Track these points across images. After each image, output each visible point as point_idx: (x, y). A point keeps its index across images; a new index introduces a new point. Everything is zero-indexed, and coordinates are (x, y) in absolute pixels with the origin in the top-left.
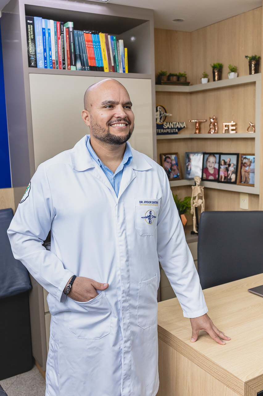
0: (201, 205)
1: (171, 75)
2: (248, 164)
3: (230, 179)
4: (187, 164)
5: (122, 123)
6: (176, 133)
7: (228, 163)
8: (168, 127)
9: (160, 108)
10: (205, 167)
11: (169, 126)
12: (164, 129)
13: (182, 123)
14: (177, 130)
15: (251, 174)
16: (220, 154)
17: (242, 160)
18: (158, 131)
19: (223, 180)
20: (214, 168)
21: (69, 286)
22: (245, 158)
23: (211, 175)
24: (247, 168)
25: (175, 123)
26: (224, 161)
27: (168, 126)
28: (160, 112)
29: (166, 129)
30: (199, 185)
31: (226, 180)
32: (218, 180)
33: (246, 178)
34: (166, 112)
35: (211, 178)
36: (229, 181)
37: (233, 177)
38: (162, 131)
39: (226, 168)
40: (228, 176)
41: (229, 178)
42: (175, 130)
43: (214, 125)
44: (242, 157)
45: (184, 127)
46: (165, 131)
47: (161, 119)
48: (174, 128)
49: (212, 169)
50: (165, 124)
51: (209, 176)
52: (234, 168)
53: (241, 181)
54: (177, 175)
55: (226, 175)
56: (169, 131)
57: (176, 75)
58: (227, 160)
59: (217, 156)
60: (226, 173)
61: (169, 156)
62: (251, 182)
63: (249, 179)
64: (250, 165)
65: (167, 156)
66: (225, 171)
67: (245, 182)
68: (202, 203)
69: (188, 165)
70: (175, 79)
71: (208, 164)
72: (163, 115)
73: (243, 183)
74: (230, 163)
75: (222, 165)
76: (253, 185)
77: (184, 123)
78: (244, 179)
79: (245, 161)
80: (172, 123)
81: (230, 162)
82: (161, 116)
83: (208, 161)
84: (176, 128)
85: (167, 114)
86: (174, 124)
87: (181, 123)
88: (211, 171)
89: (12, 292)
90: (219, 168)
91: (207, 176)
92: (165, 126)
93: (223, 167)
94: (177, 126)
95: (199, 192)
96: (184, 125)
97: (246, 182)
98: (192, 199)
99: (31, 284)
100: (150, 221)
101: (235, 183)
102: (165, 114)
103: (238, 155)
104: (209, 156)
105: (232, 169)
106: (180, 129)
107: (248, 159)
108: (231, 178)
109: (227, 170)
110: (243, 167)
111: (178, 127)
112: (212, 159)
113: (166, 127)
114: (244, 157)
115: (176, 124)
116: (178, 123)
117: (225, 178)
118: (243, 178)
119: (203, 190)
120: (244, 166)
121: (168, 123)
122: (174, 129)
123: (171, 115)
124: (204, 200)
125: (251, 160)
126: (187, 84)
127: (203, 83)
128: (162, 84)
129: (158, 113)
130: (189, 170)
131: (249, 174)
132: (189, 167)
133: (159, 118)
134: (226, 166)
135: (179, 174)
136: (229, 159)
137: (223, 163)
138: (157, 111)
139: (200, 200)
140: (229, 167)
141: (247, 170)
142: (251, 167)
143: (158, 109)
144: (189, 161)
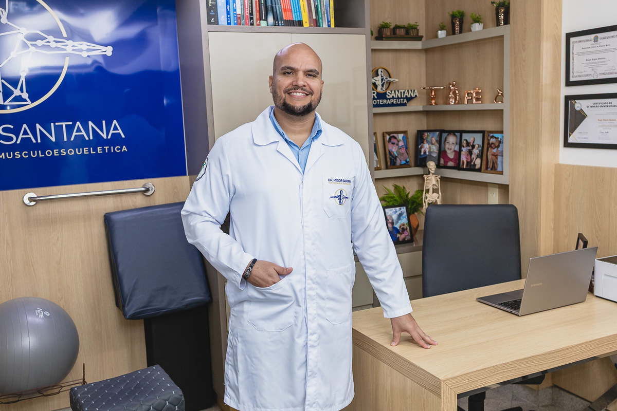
0: (436, 201)
1: (397, 27)
2: (497, 144)
3: (475, 165)
4: (420, 147)
5: (299, 93)
6: (405, 105)
7: (471, 144)
8: (393, 97)
9: (382, 72)
10: (442, 149)
11: (394, 95)
12: (387, 99)
13: (413, 91)
14: (405, 101)
15: (499, 158)
16: (462, 132)
17: (489, 140)
19: (465, 167)
20: (455, 151)
21: (249, 270)
22: (492, 137)
23: (451, 160)
24: (495, 151)
25: (402, 91)
26: (467, 141)
27: (392, 95)
28: (382, 77)
29: (390, 99)
30: (433, 174)
31: (468, 167)
32: (458, 167)
33: (493, 163)
34: (390, 77)
35: (450, 164)
36: (472, 167)
37: (478, 162)
38: (385, 101)
39: (469, 150)
40: (471, 161)
41: (472, 163)
42: (403, 101)
43: (454, 93)
44: (489, 136)
45: (416, 96)
46: (388, 101)
47: (383, 85)
48: (401, 98)
49: (452, 152)
50: (389, 93)
51: (447, 162)
52: (479, 151)
53: (487, 168)
54: (406, 161)
55: (469, 160)
56: (394, 101)
57: (404, 27)
58: (470, 140)
59: (458, 134)
60: (469, 157)
61: (395, 135)
62: (499, 169)
63: (497, 164)
64: (498, 146)
65: (392, 135)
66: (468, 155)
67: (491, 169)
68: (438, 198)
69: (421, 148)
70: (402, 32)
71: (447, 146)
72: (386, 81)
73: (489, 169)
74: (475, 144)
75: (463, 147)
76: (501, 173)
77: (416, 91)
78: (490, 165)
79: (492, 140)
80: (398, 91)
81: (474, 142)
82: (383, 81)
83: (447, 141)
84: (404, 98)
85: (392, 80)
86: (401, 92)
87: (411, 91)
88: (451, 155)
89: (187, 305)
90: (460, 150)
91: (446, 162)
92: (389, 96)
93: (464, 149)
94: (405, 94)
95: (434, 182)
96: (415, 94)
97: (494, 169)
98: (424, 193)
99: (210, 295)
100: (340, 202)
101: (479, 170)
102: (389, 79)
103: (483, 132)
104: (448, 135)
105: (476, 151)
106: (409, 99)
107: (496, 138)
108: (476, 163)
109: (470, 153)
110: (490, 149)
111: (406, 96)
112: (452, 139)
113: (391, 97)
114: (491, 135)
115: (404, 92)
116: (406, 91)
117: (468, 163)
118: (489, 163)
119: (439, 180)
120: (491, 147)
121: (393, 92)
122: (402, 100)
123: (397, 80)
124: (440, 193)
125: (499, 139)
126: (419, 38)
127: (440, 37)
128: (384, 39)
129: (379, 78)
130: (422, 153)
131: (497, 158)
132: (423, 150)
133: (381, 85)
134: (469, 148)
135: (408, 160)
136: (472, 139)
137: (465, 145)
138: (377, 75)
139: (435, 194)
140: (473, 149)
141: (495, 153)
142: (499, 149)
143: (379, 73)
144: (423, 142)
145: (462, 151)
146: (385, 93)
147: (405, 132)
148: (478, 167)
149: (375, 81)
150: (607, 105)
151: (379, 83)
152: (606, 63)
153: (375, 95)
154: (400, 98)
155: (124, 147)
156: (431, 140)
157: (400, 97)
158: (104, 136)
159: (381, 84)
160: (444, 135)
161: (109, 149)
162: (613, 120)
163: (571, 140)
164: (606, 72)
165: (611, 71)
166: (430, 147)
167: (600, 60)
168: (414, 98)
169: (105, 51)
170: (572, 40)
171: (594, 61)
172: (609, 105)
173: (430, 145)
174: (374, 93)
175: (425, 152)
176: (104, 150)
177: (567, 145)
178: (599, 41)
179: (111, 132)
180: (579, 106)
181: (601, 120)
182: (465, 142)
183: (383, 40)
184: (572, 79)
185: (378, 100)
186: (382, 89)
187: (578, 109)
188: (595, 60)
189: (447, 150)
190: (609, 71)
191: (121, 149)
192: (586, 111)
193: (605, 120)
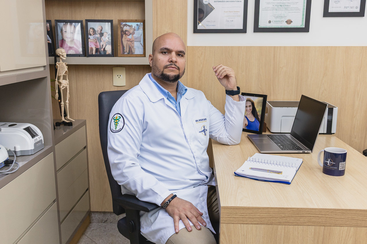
2: (131, 32)
3: (105, 51)
7: (99, 32)
15: (136, 44)
16: (88, 21)
19: (94, 53)
22: (126, 25)
24: (130, 37)
26: (93, 29)
33: (130, 48)
36: (102, 53)
37: (109, 48)
39: (97, 38)
40: (101, 47)
41: (102, 50)
52: (109, 38)
55: (98, 47)
58: (98, 28)
60: (98, 44)
62: (137, 53)
63: (134, 49)
64: (133, 33)
66: (96, 42)
67: (128, 53)
68: (68, 84)
71: (65, 35)
73: (126, 53)
74: (103, 32)
75: (90, 35)
79: (125, 28)
81: (101, 30)
83: (65, 30)
91: (66, 50)
93: (92, 37)
97: (131, 53)
98: (57, 80)
100: (205, 134)
101: (111, 55)
103: (111, 21)
105: (105, 39)
107: (129, 26)
109: (99, 40)
110: (124, 35)
112: (69, 28)
114: (125, 23)
117: (97, 50)
118: (125, 48)
120: (125, 34)
131: (133, 44)
134: (97, 36)
136: (100, 28)
137: (92, 33)
140: (101, 37)
142: (134, 35)
145: (89, 38)
148: (109, 52)
162: (237, 12)
177: (196, 31)
180: (207, 1)
181: (226, 12)
182: (91, 30)
187: (206, 3)
192: (213, 4)
193: (230, 12)
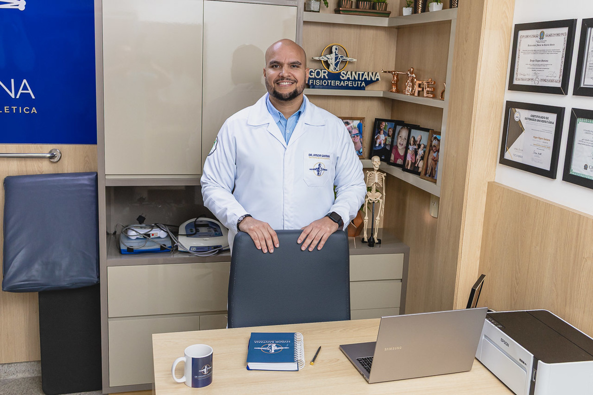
0: (379, 201)
2: (438, 148)
3: (418, 168)
4: (376, 137)
6: (363, 88)
7: (418, 143)
8: (348, 78)
9: (336, 49)
11: (350, 76)
12: (341, 80)
13: (374, 74)
14: (363, 84)
17: (431, 142)
18: (331, 82)
19: (409, 168)
22: (436, 138)
23: (400, 157)
24: (435, 155)
25: (361, 73)
26: (414, 138)
27: (347, 76)
28: (336, 55)
29: (344, 80)
32: (403, 167)
33: (432, 169)
34: (347, 56)
35: (400, 161)
37: (421, 164)
38: (338, 83)
39: (415, 149)
40: (415, 162)
41: (416, 165)
42: (361, 84)
43: (412, 81)
45: (378, 79)
46: (342, 83)
47: (336, 65)
49: (402, 148)
50: (344, 73)
52: (423, 152)
53: (426, 174)
56: (350, 83)
58: (418, 138)
60: (414, 157)
61: (350, 121)
65: (345, 121)
66: (413, 155)
67: (429, 176)
68: (381, 198)
69: (377, 139)
71: (399, 140)
72: (341, 60)
73: (427, 176)
74: (421, 143)
75: (411, 144)
77: (378, 74)
79: (434, 143)
80: (355, 73)
81: (420, 141)
82: (338, 61)
83: (400, 135)
84: (362, 81)
85: (348, 59)
86: (359, 74)
87: (372, 73)
92: (343, 77)
93: (411, 148)
94: (364, 77)
95: (376, 181)
96: (376, 77)
97: (431, 176)
101: (418, 174)
102: (345, 58)
103: (428, 131)
104: (402, 128)
105: (421, 152)
106: (369, 82)
107: (438, 140)
108: (419, 166)
109: (416, 153)
110: (431, 152)
111: (365, 79)
112: (404, 133)
113: (346, 78)
114: (435, 136)
115: (363, 75)
116: (366, 73)
117: (412, 164)
118: (428, 168)
121: (349, 73)
122: (359, 82)
123: (355, 60)
126: (387, 14)
127: (405, 14)
128: (341, 12)
129: (333, 55)
130: (377, 145)
131: (436, 164)
132: (378, 141)
133: (334, 65)
134: (415, 147)
135: (361, 150)
136: (419, 137)
137: (412, 142)
138: (331, 52)
139: (378, 193)
140: (418, 149)
141: (435, 158)
143: (334, 50)
144: (379, 133)
145: (409, 149)
146: (339, 74)
147: (362, 119)
148: (420, 170)
149: (326, 59)
150: (543, 119)
151: (332, 62)
152: (548, 67)
153: (325, 75)
154: (357, 81)
155: (34, 108)
156: (389, 131)
157: (357, 79)
158: (13, 96)
159: (334, 63)
160: (399, 128)
161: (17, 110)
162: (548, 140)
163: (507, 156)
164: (547, 78)
165: (552, 78)
166: (386, 139)
167: (543, 63)
168: (374, 81)
169: (18, 5)
170: (521, 33)
171: (537, 63)
172: (545, 120)
173: (387, 137)
174: (325, 72)
175: (380, 144)
176: (11, 110)
177: (504, 161)
178: (545, 38)
179: (20, 91)
180: (519, 116)
181: (536, 138)
182: (412, 139)
183: (340, 14)
184: (516, 82)
185: (329, 81)
186: (335, 69)
187: (517, 119)
188: (538, 61)
189: (398, 145)
190: (549, 78)
191: (30, 110)
192: (524, 123)
193: (540, 139)
